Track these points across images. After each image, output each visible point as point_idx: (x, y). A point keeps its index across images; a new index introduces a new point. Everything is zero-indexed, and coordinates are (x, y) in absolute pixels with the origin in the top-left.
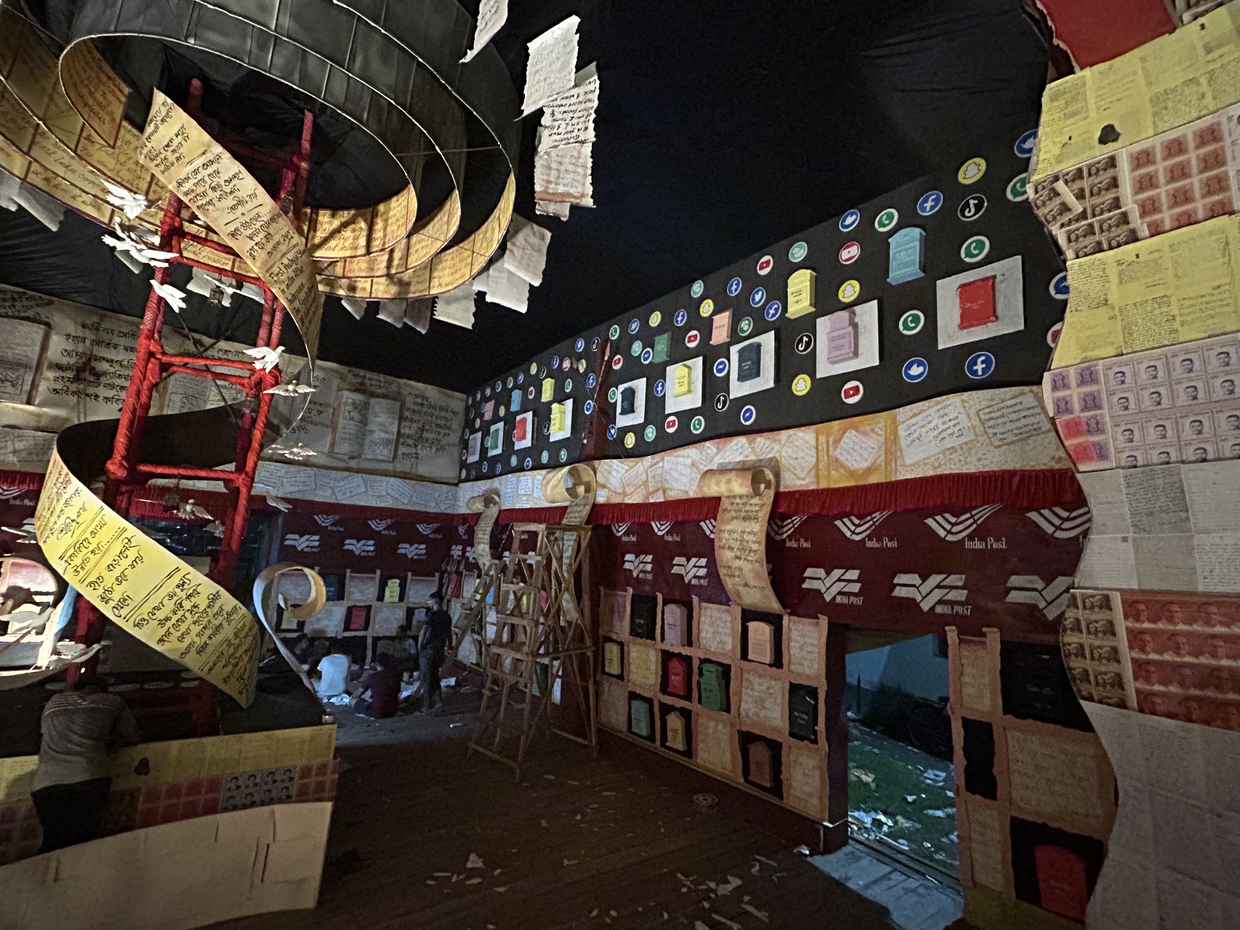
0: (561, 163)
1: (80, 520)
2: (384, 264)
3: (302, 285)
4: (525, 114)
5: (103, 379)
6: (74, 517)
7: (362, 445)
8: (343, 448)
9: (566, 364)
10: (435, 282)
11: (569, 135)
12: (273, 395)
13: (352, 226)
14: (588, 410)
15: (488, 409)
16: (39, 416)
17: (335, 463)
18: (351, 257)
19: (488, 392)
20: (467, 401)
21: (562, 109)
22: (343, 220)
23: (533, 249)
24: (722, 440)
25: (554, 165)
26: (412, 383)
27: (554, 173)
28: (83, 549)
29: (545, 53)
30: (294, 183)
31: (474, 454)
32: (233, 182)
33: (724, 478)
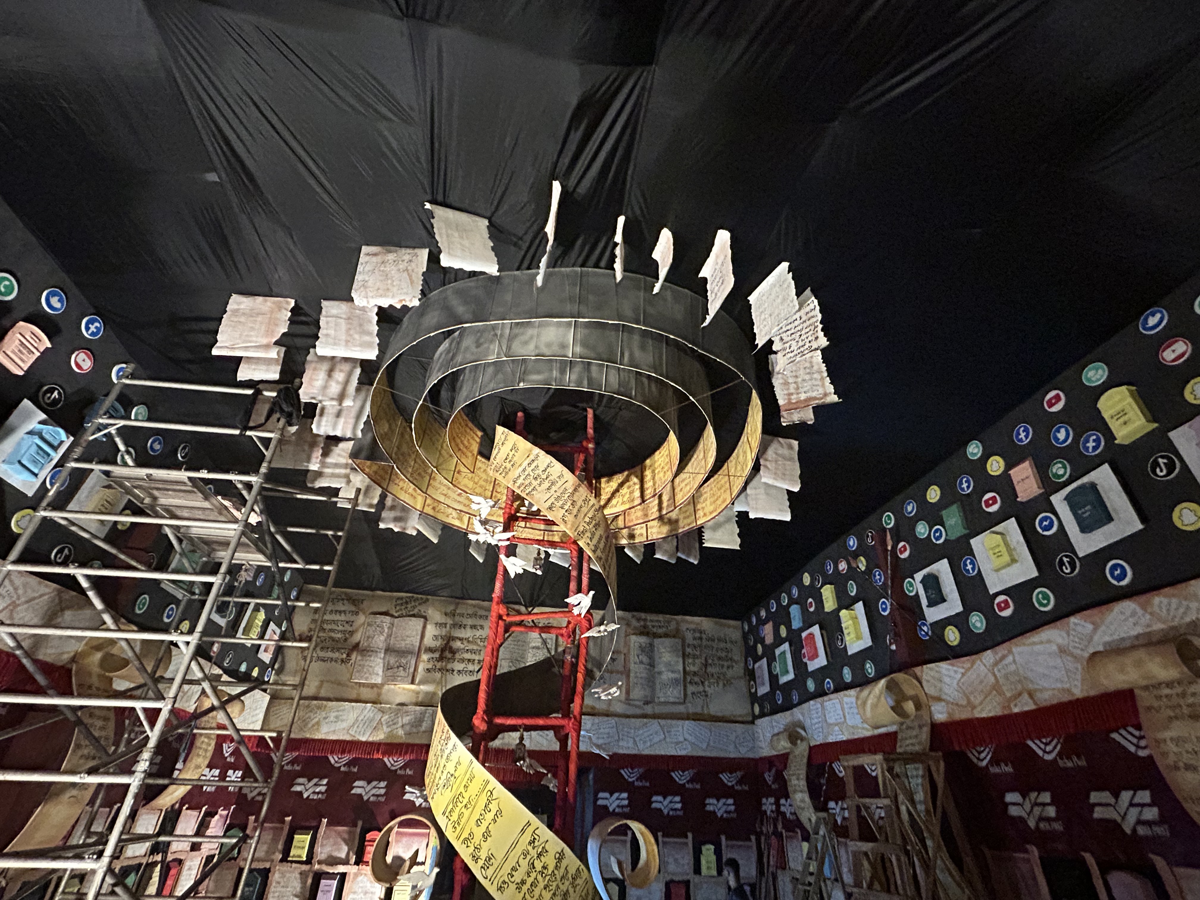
0: (796, 377)
1: (456, 775)
2: (656, 508)
3: (601, 536)
4: (759, 346)
5: (457, 656)
6: (452, 772)
7: (653, 688)
8: (637, 693)
9: (843, 566)
10: (700, 513)
11: (802, 349)
12: (588, 637)
13: (627, 484)
14: (884, 610)
15: (768, 631)
16: (418, 693)
17: (631, 711)
18: (630, 509)
19: (763, 613)
20: (743, 628)
21: (789, 333)
22: (620, 481)
23: (784, 458)
24: (1095, 611)
25: (791, 380)
26: (688, 618)
27: (792, 386)
28: (459, 804)
29: (764, 298)
30: (585, 462)
31: (763, 684)
32: (548, 470)
33: (1128, 660)
